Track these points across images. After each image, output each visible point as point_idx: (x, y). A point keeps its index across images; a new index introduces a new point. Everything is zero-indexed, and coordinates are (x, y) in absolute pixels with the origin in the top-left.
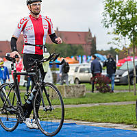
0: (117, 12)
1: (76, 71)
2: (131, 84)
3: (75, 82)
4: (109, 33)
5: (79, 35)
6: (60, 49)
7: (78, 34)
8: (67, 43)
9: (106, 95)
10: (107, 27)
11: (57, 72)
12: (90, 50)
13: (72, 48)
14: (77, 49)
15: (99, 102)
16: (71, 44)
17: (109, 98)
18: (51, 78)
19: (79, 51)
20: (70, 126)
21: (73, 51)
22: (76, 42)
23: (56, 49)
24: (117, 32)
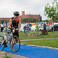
2: (52, 31)
6: (31, 20)
7: (36, 15)
8: (33, 18)
10: (45, 15)
13: (34, 20)
14: (36, 20)
15: (43, 38)
17: (46, 37)
20: (35, 47)
22: (36, 18)
23: (30, 20)
24: (48, 17)
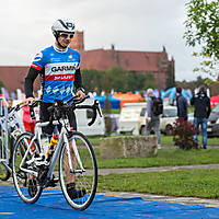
0: (208, 20)
1: (142, 115)
3: (140, 133)
4: (195, 54)
5: (147, 58)
6: (117, 78)
7: (146, 55)
8: (129, 69)
9: (190, 152)
10: (193, 44)
11: (112, 116)
12: (164, 81)
13: (136, 78)
14: (144, 80)
15: (179, 165)
16: (134, 72)
17: (195, 157)
18: (103, 125)
19: (147, 82)
20: (132, 203)
21: (138, 83)
22: (143, 68)
23: (111, 80)
24: (208, 53)
